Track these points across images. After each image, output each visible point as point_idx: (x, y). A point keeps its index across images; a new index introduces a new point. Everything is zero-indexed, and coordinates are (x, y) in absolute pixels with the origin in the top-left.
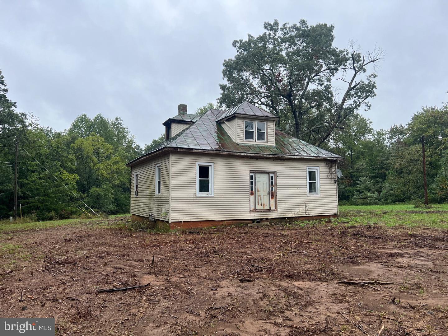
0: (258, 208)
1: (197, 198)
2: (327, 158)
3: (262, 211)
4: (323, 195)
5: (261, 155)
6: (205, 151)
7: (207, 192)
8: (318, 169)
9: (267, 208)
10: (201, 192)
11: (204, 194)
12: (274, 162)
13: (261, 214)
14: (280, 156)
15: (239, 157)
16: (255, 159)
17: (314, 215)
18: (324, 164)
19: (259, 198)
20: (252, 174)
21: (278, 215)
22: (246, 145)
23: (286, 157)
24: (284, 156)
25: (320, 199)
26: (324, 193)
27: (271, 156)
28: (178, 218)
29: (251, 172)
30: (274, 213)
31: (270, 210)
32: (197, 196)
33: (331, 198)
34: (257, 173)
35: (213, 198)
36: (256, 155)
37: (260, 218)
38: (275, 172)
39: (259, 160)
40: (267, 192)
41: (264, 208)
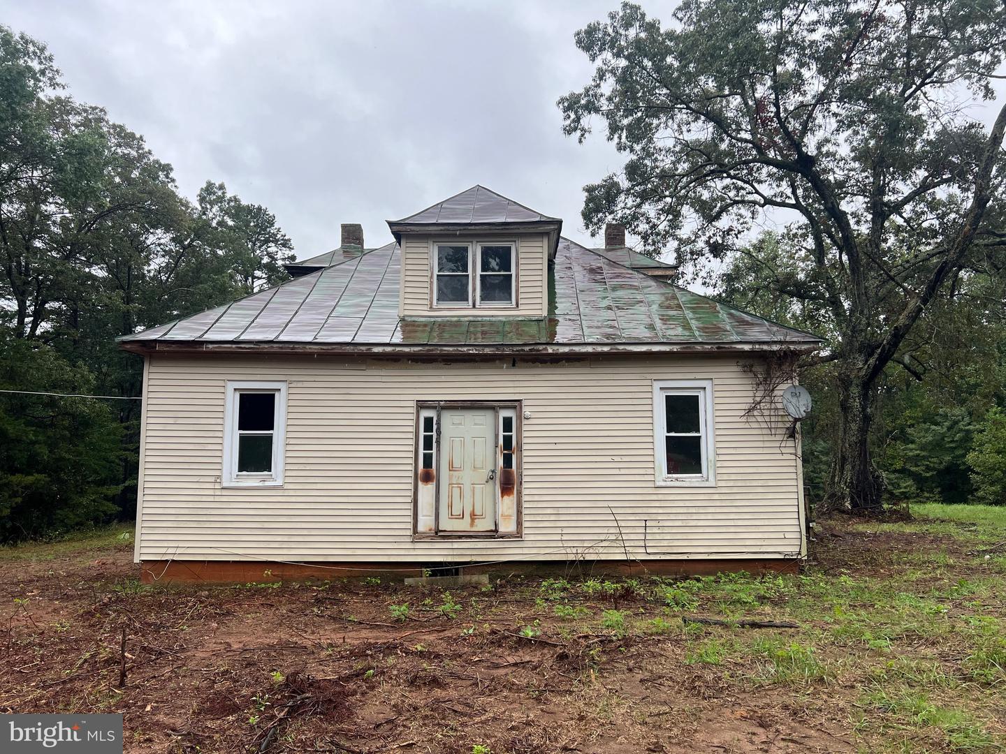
0: (447, 524)
1: (225, 492)
3: (460, 537)
4: (731, 484)
5: (451, 349)
6: (243, 346)
7: (266, 473)
8: (708, 390)
9: (484, 525)
10: (244, 473)
11: (253, 479)
12: (513, 371)
13: (456, 546)
14: (527, 348)
16: (441, 365)
17: (685, 557)
18: (735, 369)
19: (456, 492)
20: (425, 414)
21: (526, 551)
23: (550, 351)
24: (541, 347)
25: (716, 497)
26: (733, 477)
27: (487, 351)
28: (163, 551)
29: (421, 405)
30: (507, 545)
31: (493, 534)
32: (225, 485)
33: (771, 496)
34: (444, 408)
35: (280, 493)
36: (428, 350)
37: (450, 559)
38: (516, 404)
39: (453, 365)
40: (486, 473)
41: (472, 524)
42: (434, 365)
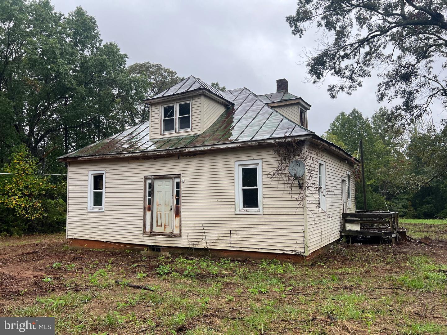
0: (156, 229)
1: (89, 214)
2: (269, 141)
3: (159, 235)
4: (270, 213)
7: (101, 206)
8: (261, 164)
9: (168, 230)
10: (95, 206)
11: (97, 209)
12: (179, 161)
13: (157, 239)
14: (178, 150)
15: (133, 159)
16: (153, 160)
17: (247, 250)
18: (271, 153)
19: (159, 215)
20: (150, 181)
21: (182, 243)
22: (162, 139)
23: (187, 151)
24: (183, 149)
25: (263, 220)
26: (271, 210)
27: (164, 153)
28: (73, 235)
29: (146, 178)
30: (175, 239)
31: (171, 235)
32: (89, 211)
33: (290, 220)
34: (155, 179)
35: (103, 214)
37: (153, 244)
38: (179, 176)
39: (157, 160)
40: (169, 207)
41: (164, 230)
42: (151, 160)
